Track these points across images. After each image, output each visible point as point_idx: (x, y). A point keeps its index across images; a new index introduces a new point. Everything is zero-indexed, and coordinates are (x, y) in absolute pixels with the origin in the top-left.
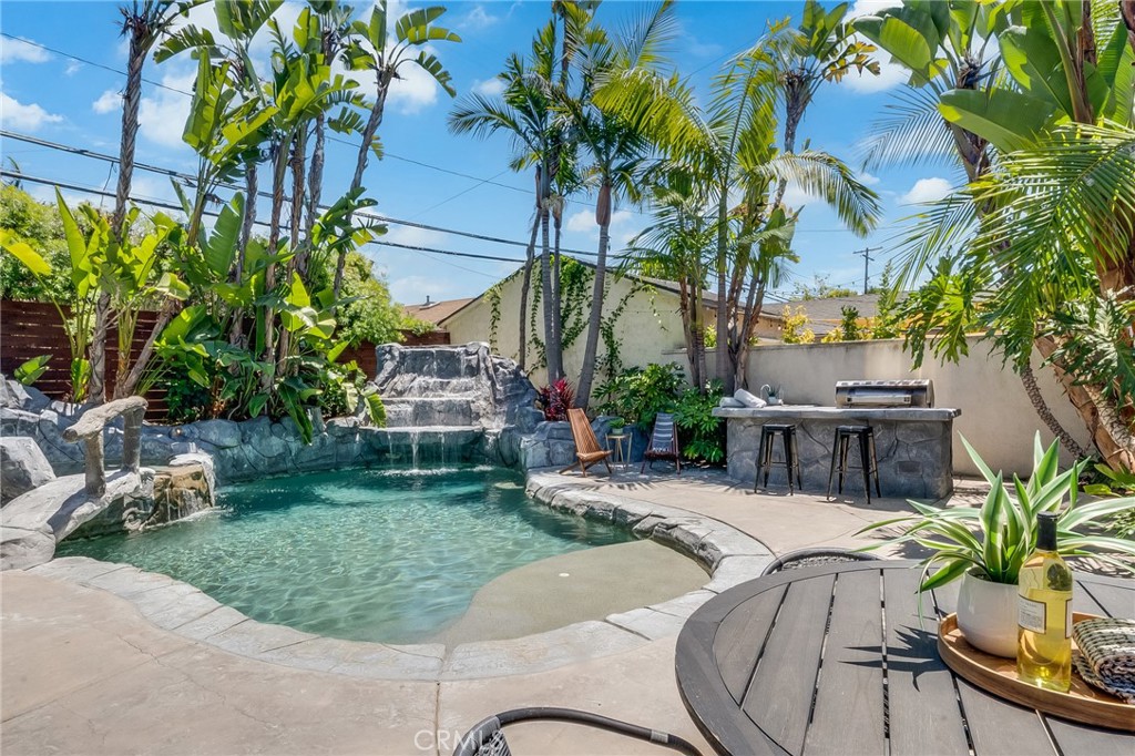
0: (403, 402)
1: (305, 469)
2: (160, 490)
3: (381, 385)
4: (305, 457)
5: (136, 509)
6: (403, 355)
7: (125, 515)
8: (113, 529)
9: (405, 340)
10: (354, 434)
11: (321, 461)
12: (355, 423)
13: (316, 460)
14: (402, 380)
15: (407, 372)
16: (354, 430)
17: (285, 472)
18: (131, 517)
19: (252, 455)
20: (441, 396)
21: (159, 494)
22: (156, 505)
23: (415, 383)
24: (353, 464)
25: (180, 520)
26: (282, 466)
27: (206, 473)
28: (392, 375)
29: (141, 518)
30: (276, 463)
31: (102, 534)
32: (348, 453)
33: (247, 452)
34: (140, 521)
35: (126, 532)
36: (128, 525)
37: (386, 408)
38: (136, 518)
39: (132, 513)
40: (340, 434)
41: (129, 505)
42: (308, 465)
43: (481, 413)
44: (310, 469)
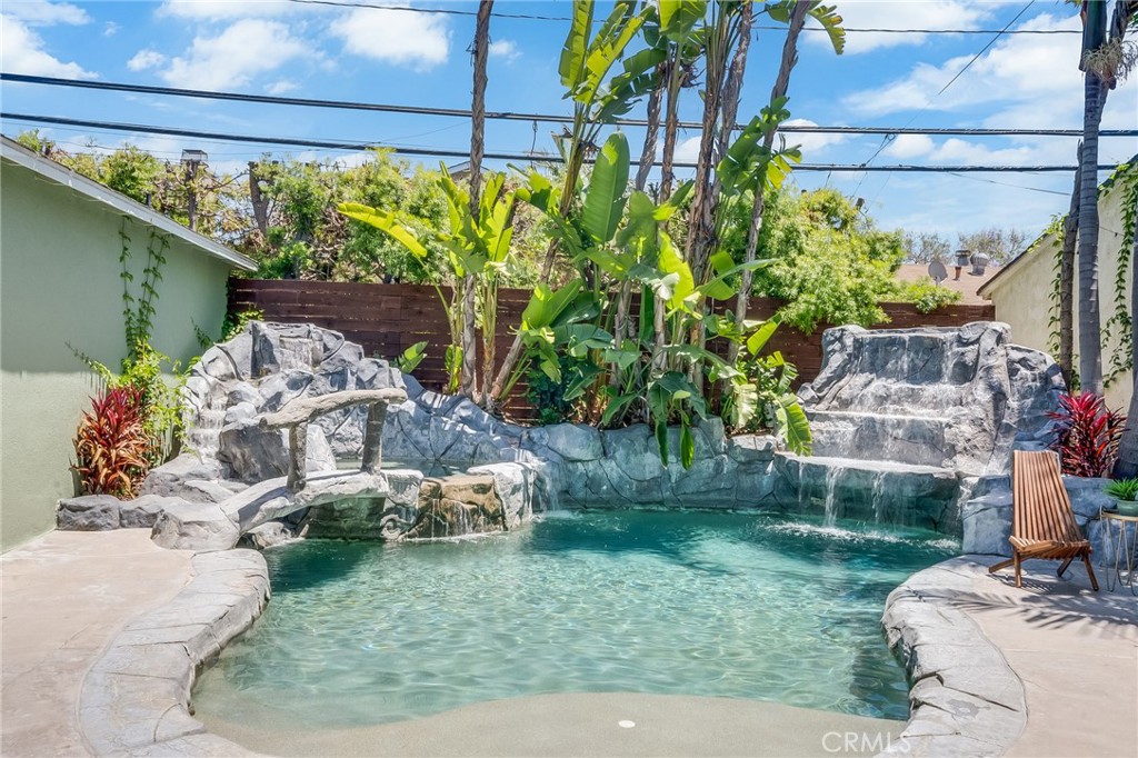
0: (844, 418)
1: (689, 504)
2: (426, 499)
3: (819, 390)
4: (690, 487)
5: (395, 516)
6: (859, 344)
7: (383, 521)
8: (371, 535)
9: (888, 320)
10: (765, 462)
11: (712, 496)
12: (769, 445)
13: (708, 492)
14: (852, 384)
15: (862, 371)
16: (767, 455)
17: (661, 503)
18: (390, 524)
19: (615, 475)
20: (904, 412)
21: (424, 503)
22: (421, 515)
23: (871, 388)
24: (759, 506)
25: (446, 539)
26: (657, 495)
27: (498, 487)
28: (840, 374)
29: (402, 528)
30: (648, 490)
31: (359, 538)
32: (754, 490)
33: (608, 470)
34: (399, 531)
35: (383, 540)
36: (385, 533)
37: (814, 425)
38: (395, 527)
39: (392, 520)
40: (743, 459)
41: (390, 511)
42: (695, 498)
43: (960, 445)
44: (698, 505)
